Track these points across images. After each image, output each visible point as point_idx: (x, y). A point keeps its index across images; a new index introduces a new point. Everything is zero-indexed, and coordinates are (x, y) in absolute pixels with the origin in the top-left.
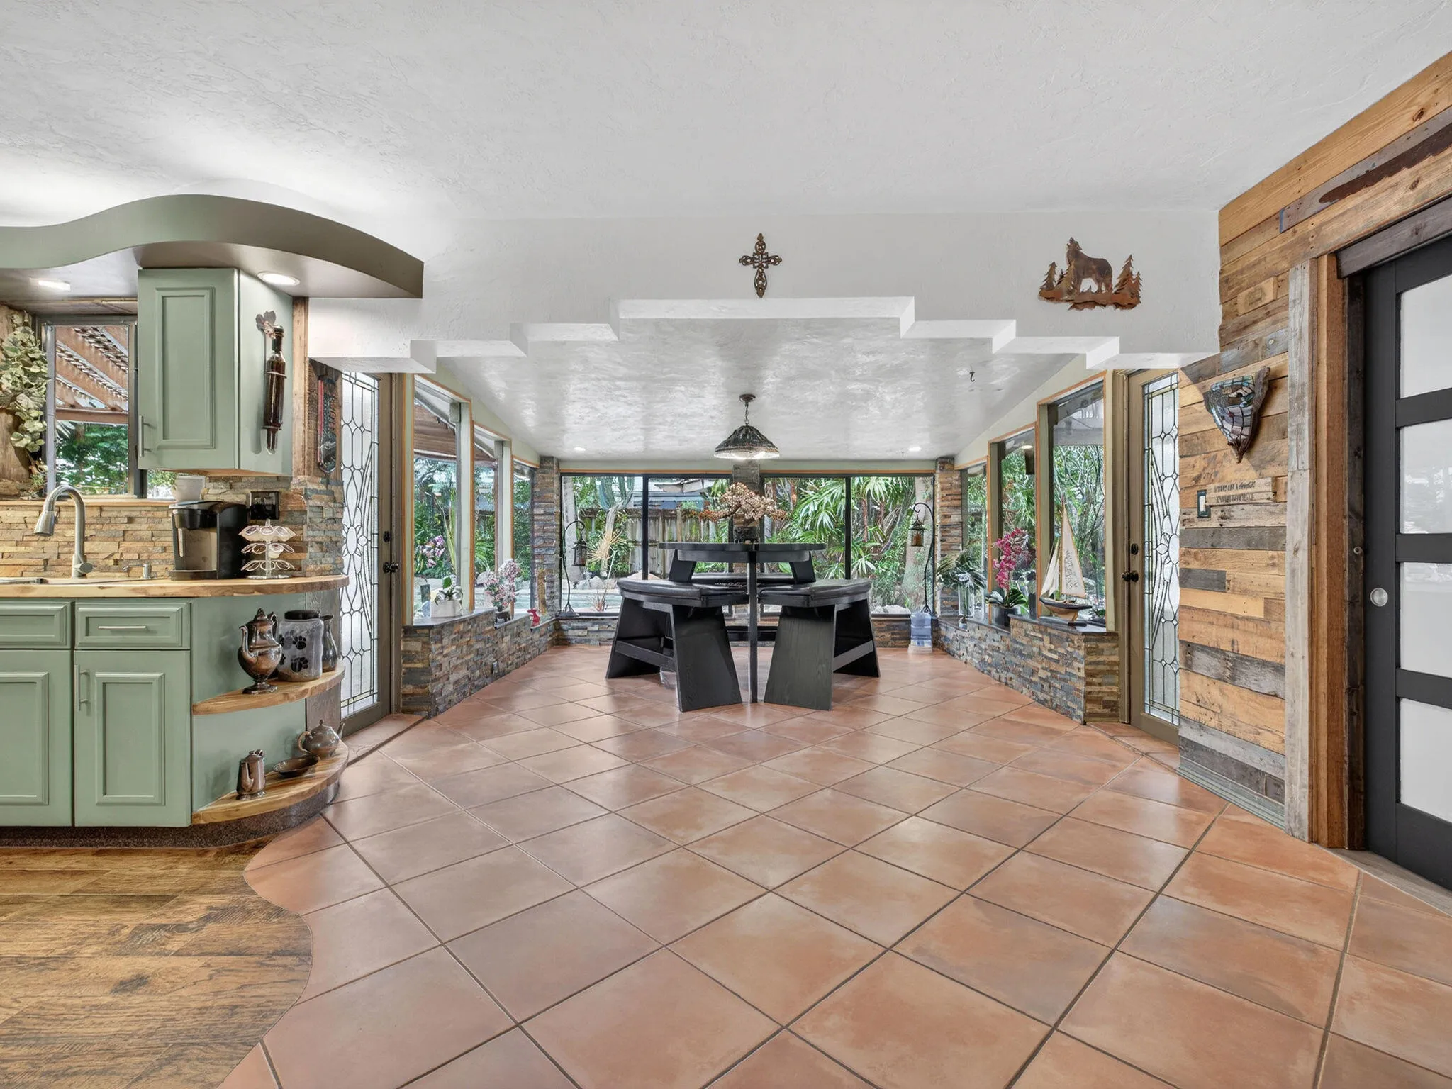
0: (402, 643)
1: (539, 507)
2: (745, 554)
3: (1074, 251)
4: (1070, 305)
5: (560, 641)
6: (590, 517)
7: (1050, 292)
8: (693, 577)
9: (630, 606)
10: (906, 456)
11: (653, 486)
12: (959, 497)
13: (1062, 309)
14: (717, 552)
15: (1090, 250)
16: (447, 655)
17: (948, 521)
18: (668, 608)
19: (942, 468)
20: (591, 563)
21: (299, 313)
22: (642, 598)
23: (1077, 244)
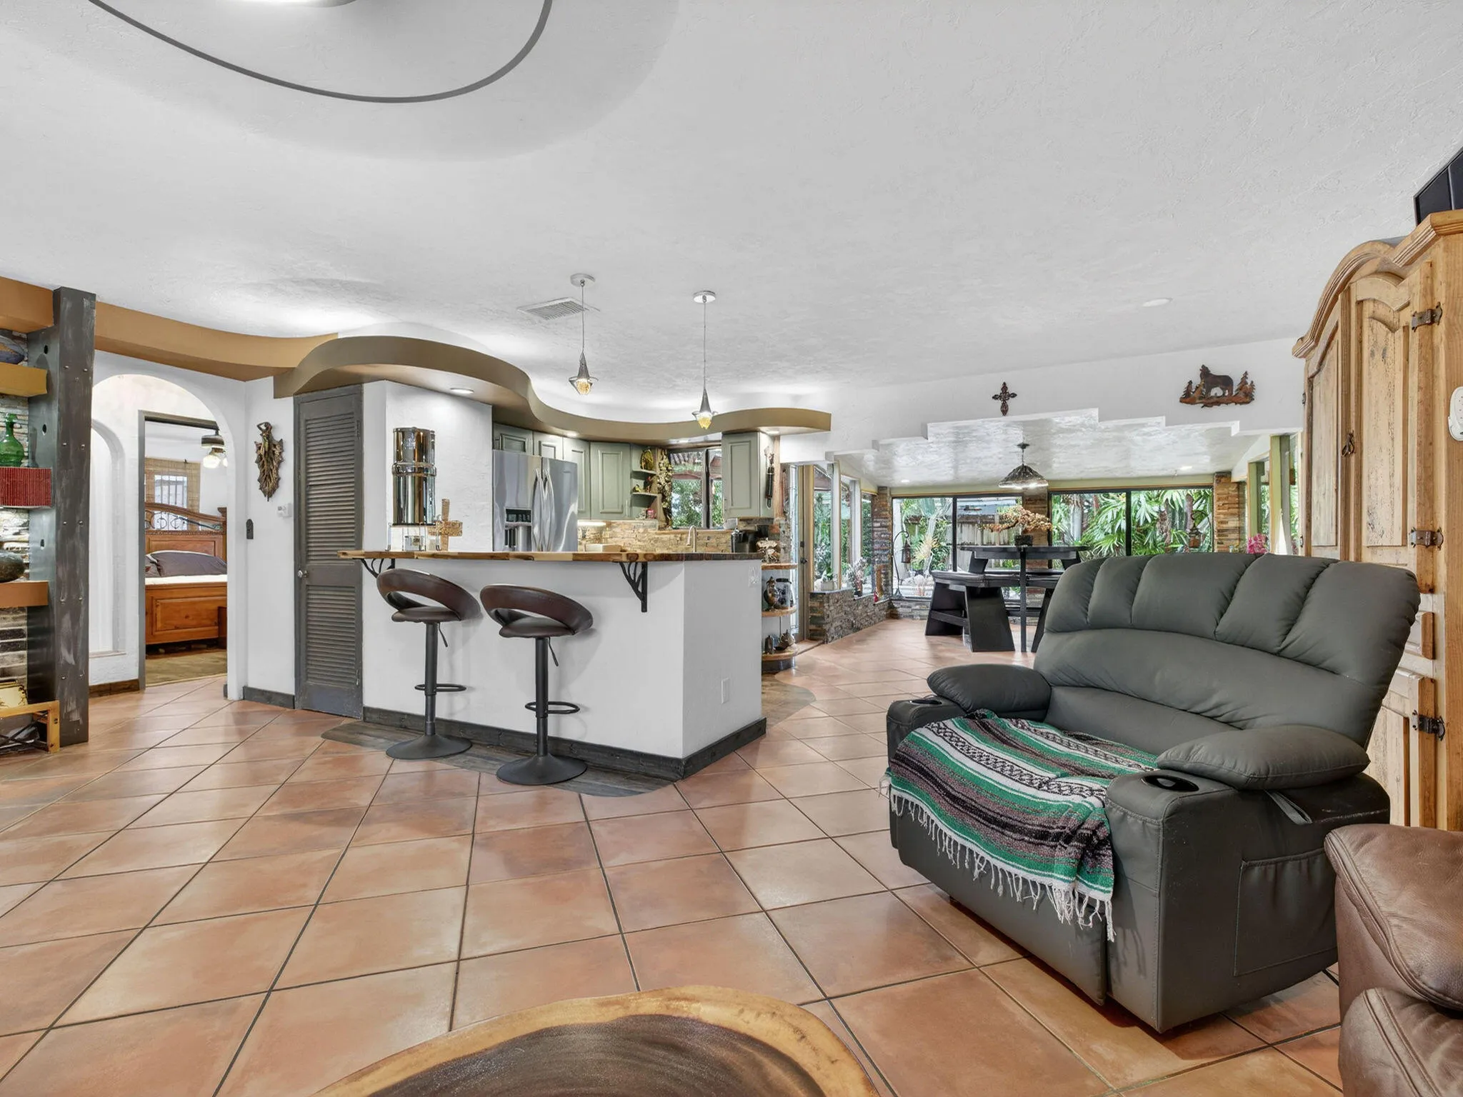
0: (810, 602)
1: (877, 522)
2: (1019, 554)
3: (1205, 372)
4: (1202, 405)
5: (893, 615)
6: (913, 522)
7: (1188, 398)
8: (985, 571)
9: (941, 588)
10: (1179, 473)
11: (961, 503)
12: (1237, 506)
13: (1197, 408)
14: (1004, 552)
15: (1216, 370)
16: (831, 610)
17: (1225, 526)
18: (963, 588)
19: (1219, 482)
20: (916, 562)
21: (776, 442)
22: (948, 582)
23: (1207, 368)
